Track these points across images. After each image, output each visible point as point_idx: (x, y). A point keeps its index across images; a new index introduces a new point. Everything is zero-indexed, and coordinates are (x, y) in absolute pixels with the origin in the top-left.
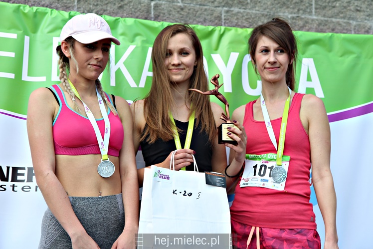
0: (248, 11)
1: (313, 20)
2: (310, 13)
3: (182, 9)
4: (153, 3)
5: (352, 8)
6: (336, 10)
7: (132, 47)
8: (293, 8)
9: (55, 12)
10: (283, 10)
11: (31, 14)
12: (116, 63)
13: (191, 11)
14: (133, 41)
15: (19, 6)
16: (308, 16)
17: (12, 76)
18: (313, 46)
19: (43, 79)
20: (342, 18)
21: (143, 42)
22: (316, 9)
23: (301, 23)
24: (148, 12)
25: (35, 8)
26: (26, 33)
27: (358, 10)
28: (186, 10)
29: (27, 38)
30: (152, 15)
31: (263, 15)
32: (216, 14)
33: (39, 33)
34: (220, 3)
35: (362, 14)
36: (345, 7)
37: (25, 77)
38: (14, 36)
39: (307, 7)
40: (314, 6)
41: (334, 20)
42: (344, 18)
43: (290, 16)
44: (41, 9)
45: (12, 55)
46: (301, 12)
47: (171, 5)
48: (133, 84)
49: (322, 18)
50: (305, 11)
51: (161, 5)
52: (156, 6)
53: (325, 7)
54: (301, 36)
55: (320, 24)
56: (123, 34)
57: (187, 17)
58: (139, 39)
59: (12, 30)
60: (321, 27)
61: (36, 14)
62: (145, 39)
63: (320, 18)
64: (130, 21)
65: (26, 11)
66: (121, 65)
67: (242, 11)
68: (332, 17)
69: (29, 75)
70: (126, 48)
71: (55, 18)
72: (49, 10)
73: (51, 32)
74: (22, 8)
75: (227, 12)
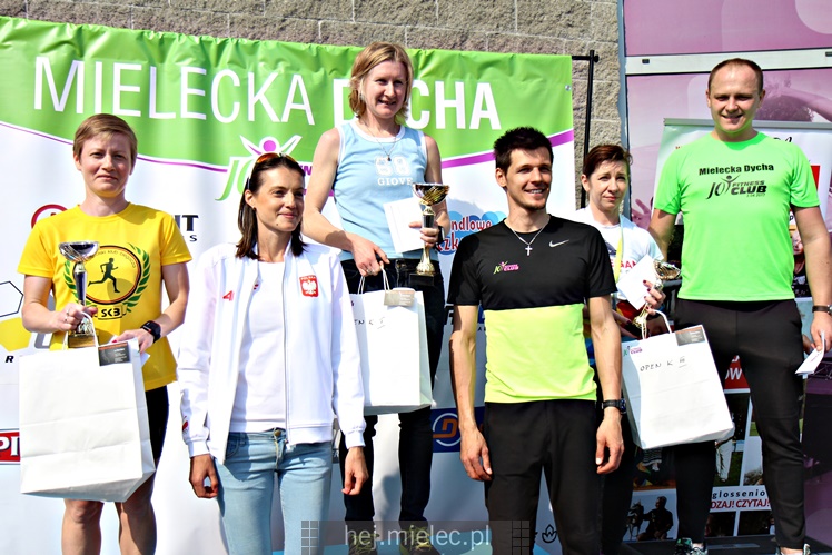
0: (436, 28)
1: (515, 38)
2: (513, 28)
3: (356, 28)
4: (320, 23)
5: (563, 22)
6: (543, 26)
7: (274, 75)
8: (492, 24)
9: (184, 37)
10: (478, 26)
11: (157, 41)
12: (255, 94)
13: (366, 31)
14: (275, 68)
15: (142, 33)
16: (509, 33)
17: (138, 114)
18: (490, 69)
19: (172, 116)
20: (550, 35)
21: (287, 68)
22: (520, 24)
23: (501, 41)
24: (315, 33)
25: (161, 34)
26: (151, 63)
27: (570, 25)
28: (361, 29)
29: (153, 69)
30: (320, 37)
31: (454, 33)
32: (397, 33)
33: (167, 63)
34: (402, 20)
35: (574, 29)
36: (554, 22)
37: (153, 114)
38: (137, 67)
39: (508, 23)
40: (516, 21)
41: (540, 37)
42: (553, 34)
43: (487, 33)
44: (168, 34)
45: (137, 89)
46: (501, 28)
47: (342, 24)
48: (275, 118)
49: (527, 36)
50: (505, 27)
51: (329, 25)
52: (324, 26)
53: (530, 22)
54: (475, 57)
55: (524, 42)
56: (263, 60)
57: (361, 38)
58: (281, 66)
59: (137, 61)
60: (526, 46)
61: (162, 41)
62: (289, 65)
63: (524, 35)
64: (272, 44)
65: (151, 38)
66: (261, 96)
67: (429, 28)
68: (539, 33)
69: (157, 111)
70: (266, 76)
71: (183, 45)
72: (177, 35)
73: (180, 60)
74: (145, 34)
75: (412, 30)
